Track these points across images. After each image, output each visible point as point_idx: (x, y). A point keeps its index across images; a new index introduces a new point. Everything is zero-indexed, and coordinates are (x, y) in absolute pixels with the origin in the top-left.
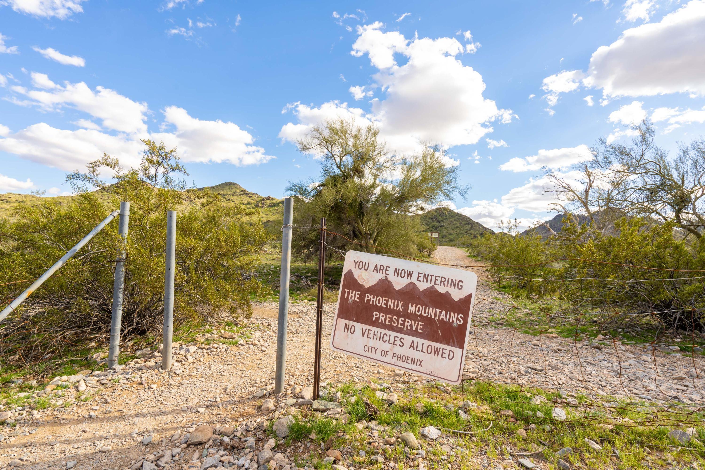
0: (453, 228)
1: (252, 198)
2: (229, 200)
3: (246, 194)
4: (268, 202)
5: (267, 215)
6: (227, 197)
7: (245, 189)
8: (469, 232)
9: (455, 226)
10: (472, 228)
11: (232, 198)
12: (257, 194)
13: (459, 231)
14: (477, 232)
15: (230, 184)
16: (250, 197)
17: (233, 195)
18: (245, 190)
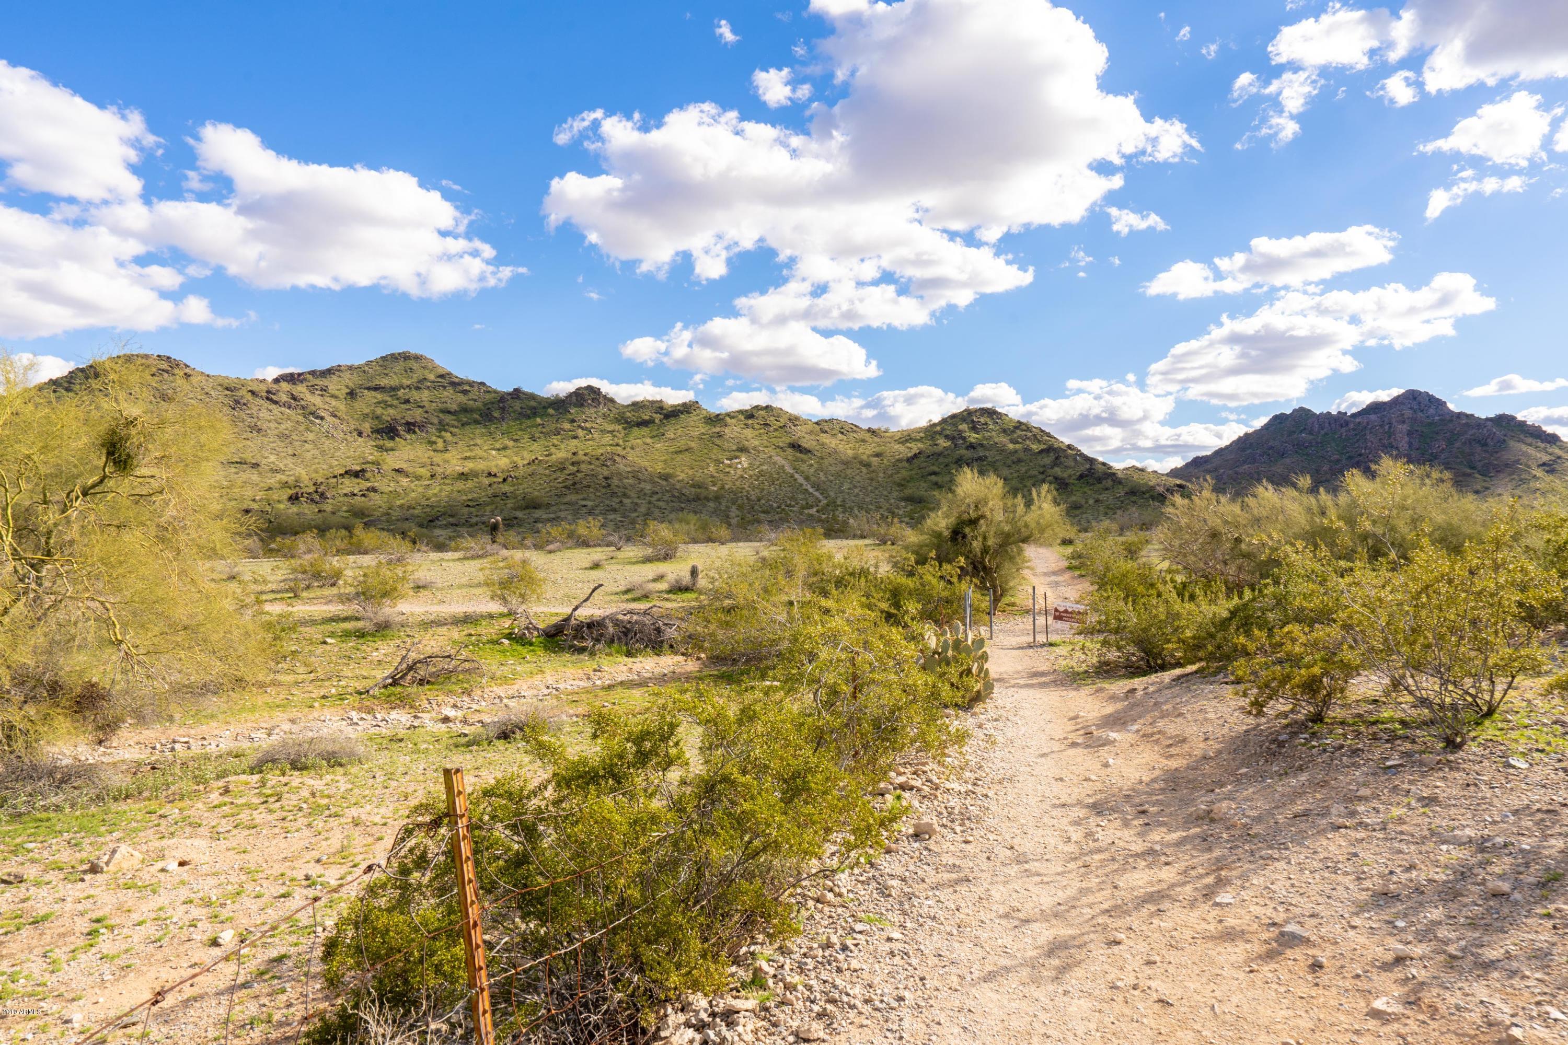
0: (1009, 462)
1: (471, 396)
2: (407, 401)
3: (453, 384)
4: (517, 405)
5: (516, 441)
6: (401, 393)
7: (449, 369)
8: (1050, 472)
9: (1014, 458)
10: (1056, 462)
11: (415, 395)
12: (483, 384)
13: (1023, 470)
14: (1070, 471)
15: (406, 357)
16: (465, 392)
17: (418, 388)
18: (449, 374)
